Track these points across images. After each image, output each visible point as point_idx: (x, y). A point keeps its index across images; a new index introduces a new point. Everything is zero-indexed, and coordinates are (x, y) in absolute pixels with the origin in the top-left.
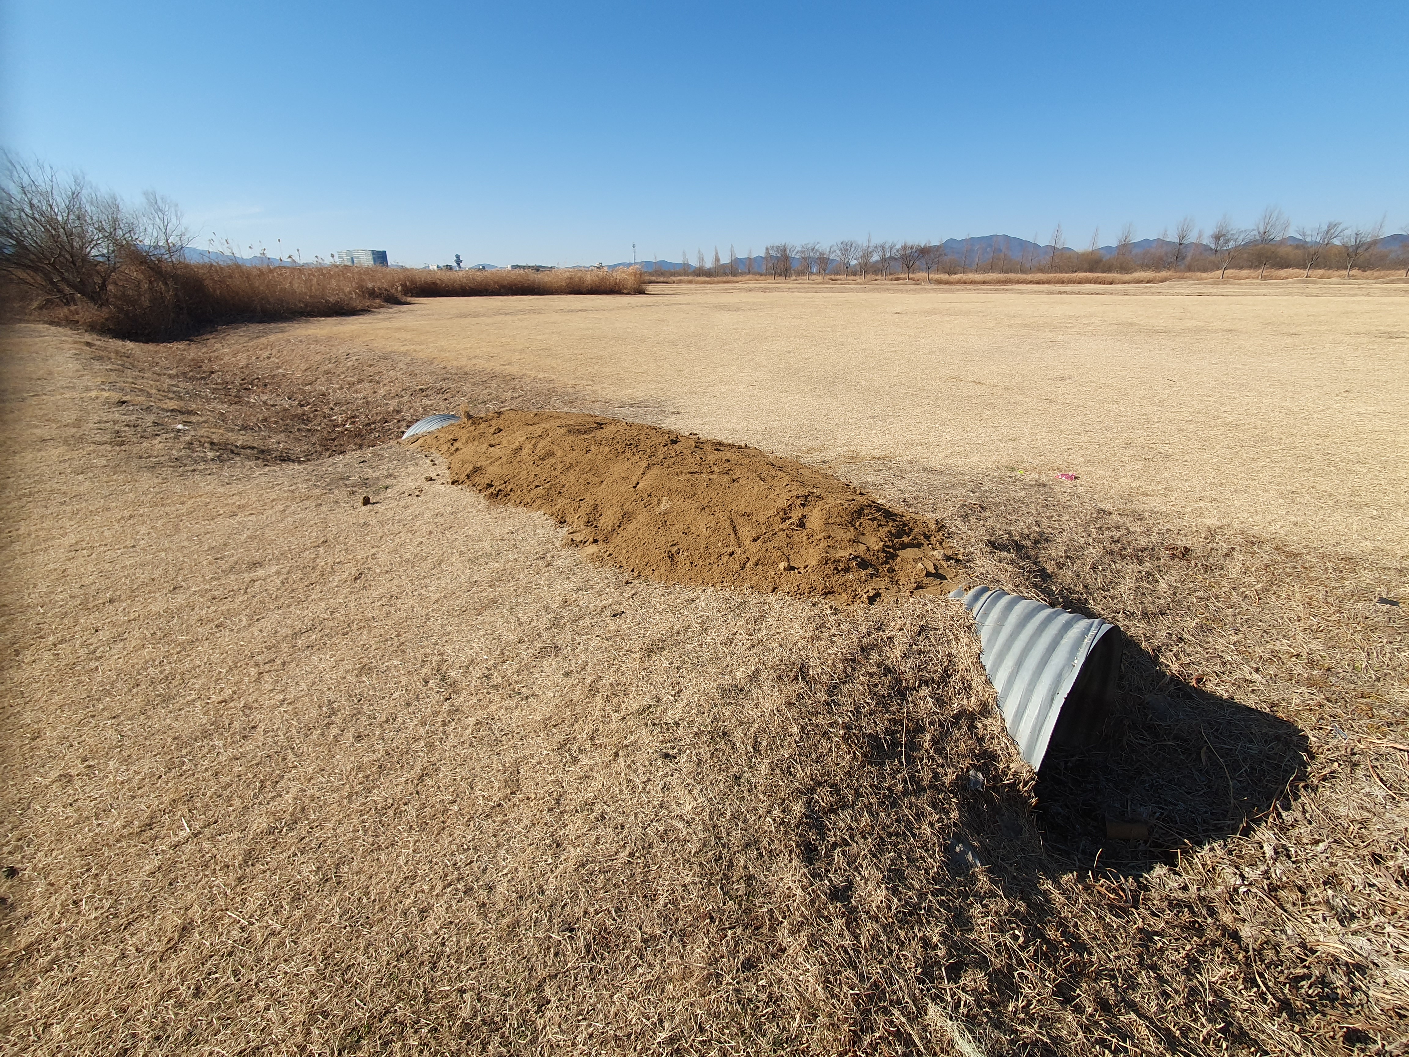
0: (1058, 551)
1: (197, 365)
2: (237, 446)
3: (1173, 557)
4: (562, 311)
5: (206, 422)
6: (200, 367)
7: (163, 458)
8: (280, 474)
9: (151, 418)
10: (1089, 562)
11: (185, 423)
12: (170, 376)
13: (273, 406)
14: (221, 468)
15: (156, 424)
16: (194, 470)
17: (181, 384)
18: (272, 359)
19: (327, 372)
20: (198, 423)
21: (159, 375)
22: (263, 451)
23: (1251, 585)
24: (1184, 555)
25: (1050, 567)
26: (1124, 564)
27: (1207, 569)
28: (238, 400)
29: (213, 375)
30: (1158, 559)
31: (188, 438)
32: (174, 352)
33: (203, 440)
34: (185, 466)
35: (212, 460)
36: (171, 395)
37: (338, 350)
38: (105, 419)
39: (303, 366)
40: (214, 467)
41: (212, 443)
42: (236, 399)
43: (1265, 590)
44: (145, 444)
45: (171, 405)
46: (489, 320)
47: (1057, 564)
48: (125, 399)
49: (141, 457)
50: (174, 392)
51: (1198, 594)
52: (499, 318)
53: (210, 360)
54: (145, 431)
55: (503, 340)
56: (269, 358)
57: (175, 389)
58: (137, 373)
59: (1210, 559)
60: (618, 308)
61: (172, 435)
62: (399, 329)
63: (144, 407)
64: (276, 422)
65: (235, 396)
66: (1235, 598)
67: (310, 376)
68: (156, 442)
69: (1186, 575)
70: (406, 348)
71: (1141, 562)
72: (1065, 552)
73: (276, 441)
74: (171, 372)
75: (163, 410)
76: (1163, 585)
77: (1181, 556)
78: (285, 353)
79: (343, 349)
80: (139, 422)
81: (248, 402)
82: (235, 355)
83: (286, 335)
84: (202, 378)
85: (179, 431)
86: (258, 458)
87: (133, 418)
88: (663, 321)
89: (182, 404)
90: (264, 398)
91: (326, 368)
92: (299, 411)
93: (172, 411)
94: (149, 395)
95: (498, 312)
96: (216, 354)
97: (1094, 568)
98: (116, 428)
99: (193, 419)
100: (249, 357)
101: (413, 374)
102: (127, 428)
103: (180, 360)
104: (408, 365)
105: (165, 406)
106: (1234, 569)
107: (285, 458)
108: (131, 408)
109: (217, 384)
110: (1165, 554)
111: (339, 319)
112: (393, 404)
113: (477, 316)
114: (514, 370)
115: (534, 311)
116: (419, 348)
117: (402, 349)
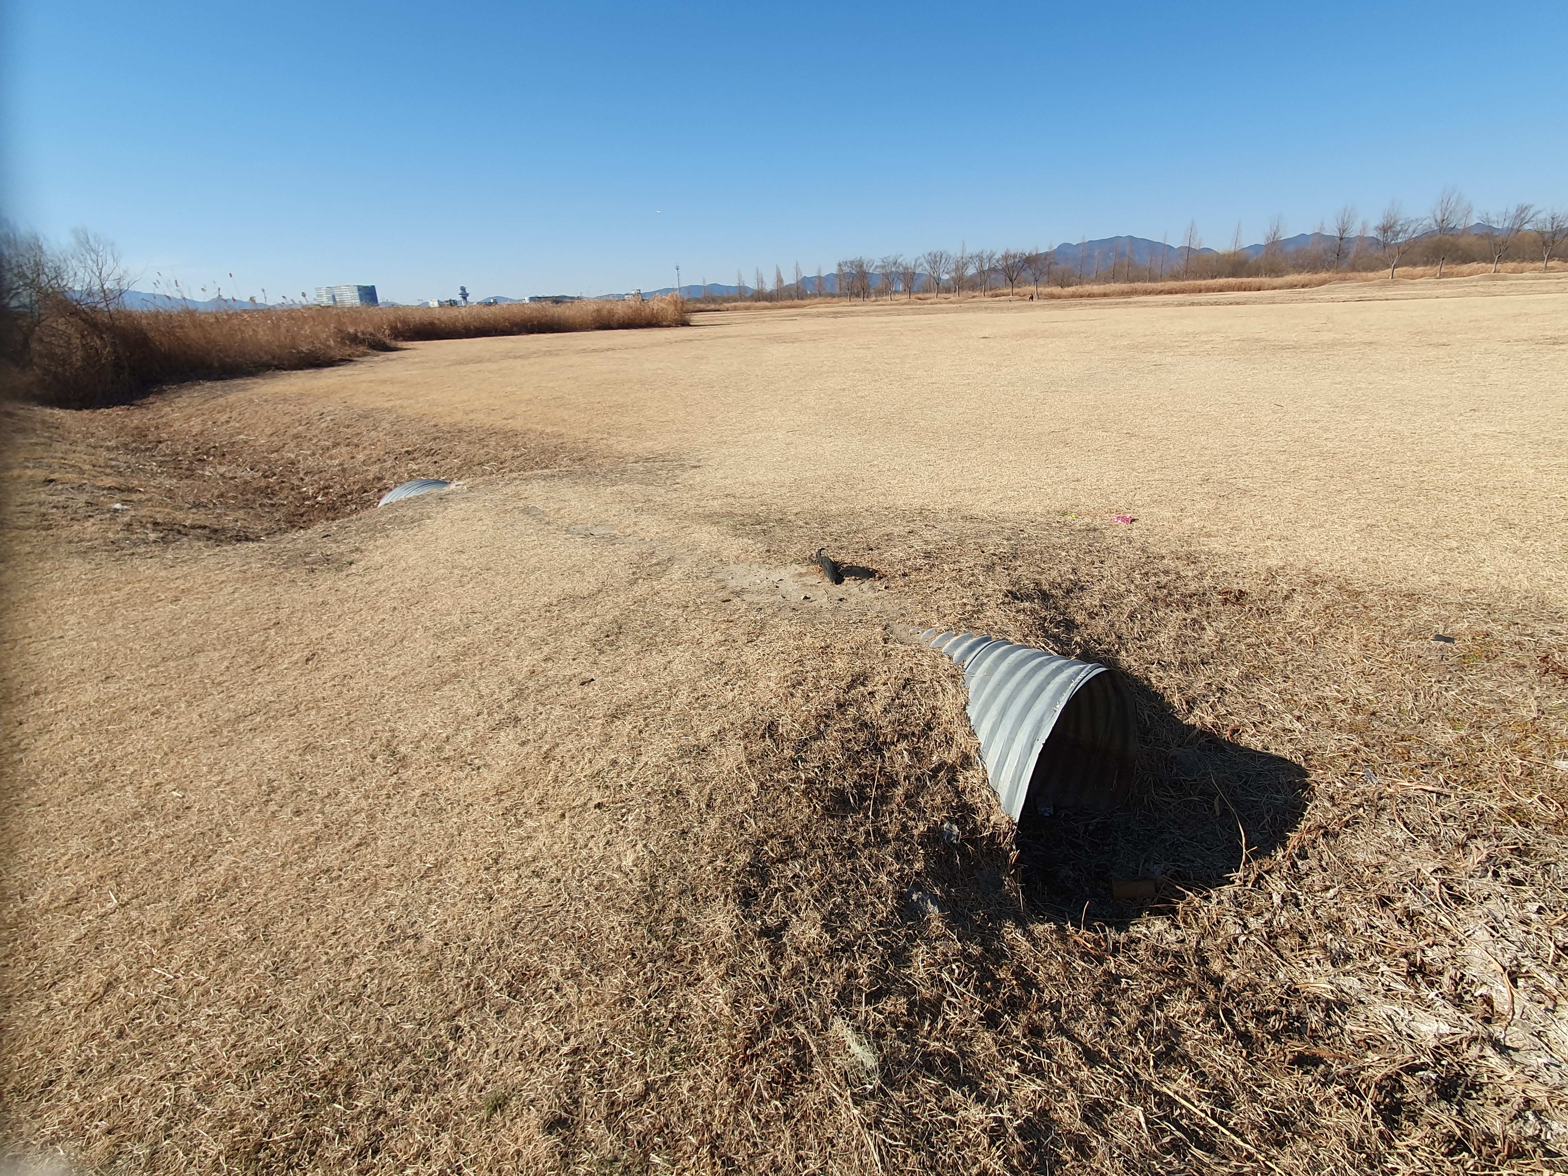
0: (1091, 600)
1: (141, 433)
2: (185, 526)
3: (1225, 602)
4: (584, 351)
5: (149, 500)
6: (145, 436)
7: (97, 542)
8: (231, 554)
9: (83, 498)
10: (1127, 611)
11: (124, 502)
12: (108, 449)
13: (231, 478)
14: (164, 551)
15: (89, 504)
16: (133, 554)
17: (121, 458)
18: (232, 424)
19: (296, 436)
20: (140, 501)
21: (95, 447)
22: (216, 531)
23: (1309, 628)
24: (1238, 600)
25: (1080, 618)
26: (1168, 611)
27: (1261, 613)
28: (190, 474)
29: (160, 446)
30: (1209, 605)
31: (127, 519)
32: (113, 419)
33: (144, 520)
34: (122, 549)
35: (155, 542)
36: (108, 471)
37: (310, 409)
38: (29, 500)
39: (269, 431)
40: (156, 549)
41: (156, 524)
42: (188, 473)
43: (1322, 633)
44: (76, 527)
45: (108, 482)
46: (494, 366)
47: (1089, 614)
48: (52, 477)
49: (70, 542)
50: (112, 467)
51: (1248, 640)
52: (506, 363)
53: (157, 428)
54: (76, 512)
55: (508, 389)
56: (228, 422)
57: (114, 463)
58: (68, 447)
59: (1268, 602)
60: (653, 345)
61: (108, 516)
62: (384, 382)
63: (76, 485)
64: (234, 498)
65: (187, 469)
66: (1289, 644)
67: (276, 441)
68: (87, 524)
69: (1238, 621)
70: (392, 403)
71: (1187, 610)
72: (1101, 600)
73: (233, 519)
74: (109, 444)
75: (99, 488)
76: (1210, 632)
77: (1234, 600)
78: (247, 415)
79: (316, 408)
80: (70, 503)
81: (203, 476)
82: (188, 419)
83: (248, 394)
84: (147, 450)
85: (116, 510)
86: (209, 539)
87: (62, 498)
88: (702, 358)
89: (121, 480)
90: (222, 469)
91: (295, 431)
92: (263, 483)
93: (110, 488)
94: (82, 472)
95: (506, 356)
96: (164, 420)
97: (1132, 617)
98: (43, 510)
99: (135, 497)
100: (204, 422)
101: (398, 434)
102: (54, 510)
103: (121, 428)
104: (393, 424)
105: (100, 484)
106: (1293, 613)
107: (242, 537)
108: (60, 487)
109: (165, 455)
110: (1217, 598)
111: (311, 372)
112: (374, 470)
113: (480, 362)
114: (517, 424)
115: (550, 353)
116: (406, 403)
117: (386, 405)
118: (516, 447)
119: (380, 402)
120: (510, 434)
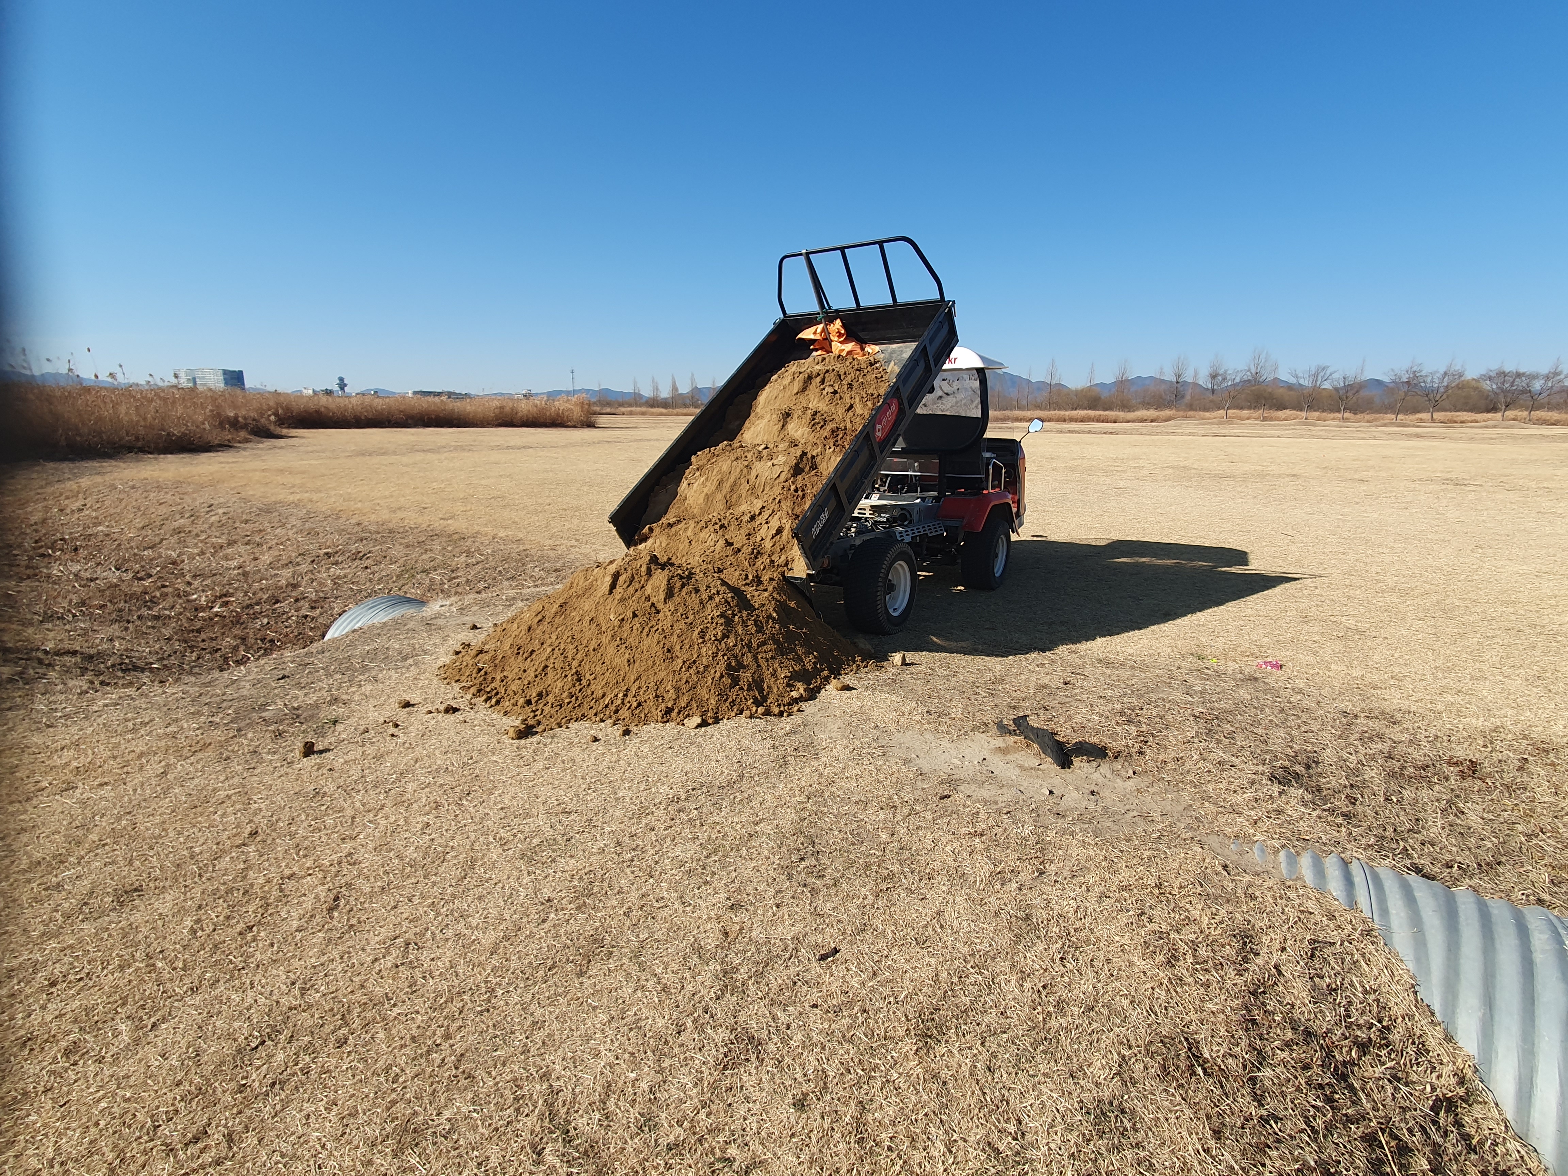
4: (500, 448)
13: (91, 580)
18: (86, 512)
19: (178, 531)
24: (1474, 772)
27: (1508, 790)
28: (33, 572)
37: (194, 500)
39: (138, 523)
42: (29, 571)
46: (404, 460)
52: (417, 457)
55: (434, 485)
56: (81, 510)
59: (1505, 775)
62: (281, 471)
64: (102, 607)
65: (28, 567)
67: (150, 536)
70: (300, 496)
78: (108, 503)
79: (203, 499)
81: (50, 575)
90: (76, 568)
91: (176, 524)
92: (137, 588)
95: (413, 449)
104: (304, 521)
113: (384, 454)
114: (458, 525)
115: (462, 448)
116: (315, 497)
117: (291, 498)
118: (469, 553)
119: (283, 495)
120: (456, 537)
